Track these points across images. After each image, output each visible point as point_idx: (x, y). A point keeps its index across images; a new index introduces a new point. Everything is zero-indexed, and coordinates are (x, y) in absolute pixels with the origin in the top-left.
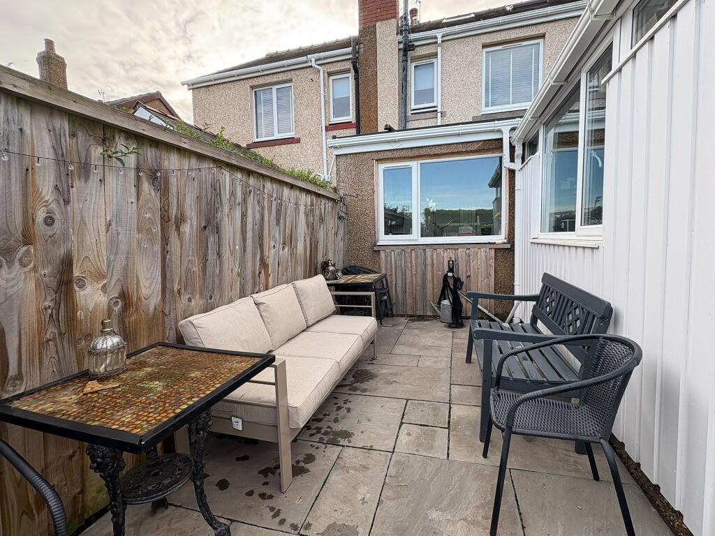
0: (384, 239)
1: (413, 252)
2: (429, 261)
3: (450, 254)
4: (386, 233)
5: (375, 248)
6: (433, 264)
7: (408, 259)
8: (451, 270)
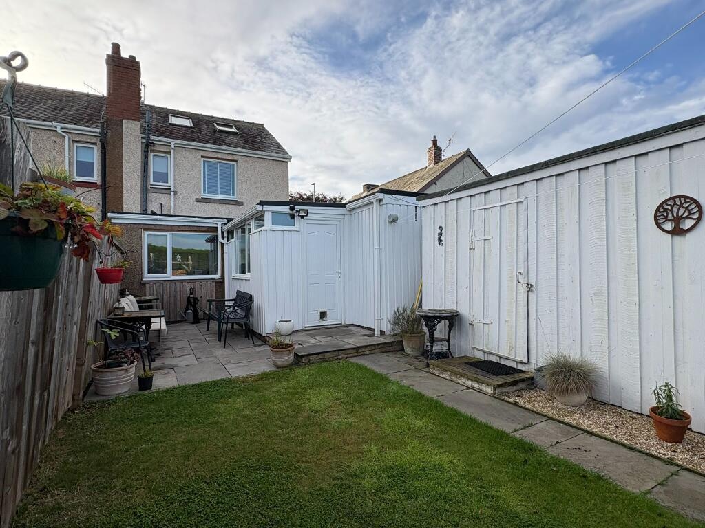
0: (147, 277)
1: (168, 284)
2: (178, 289)
3: (191, 285)
4: (149, 273)
5: (142, 282)
6: (180, 291)
7: (165, 289)
8: (191, 294)
